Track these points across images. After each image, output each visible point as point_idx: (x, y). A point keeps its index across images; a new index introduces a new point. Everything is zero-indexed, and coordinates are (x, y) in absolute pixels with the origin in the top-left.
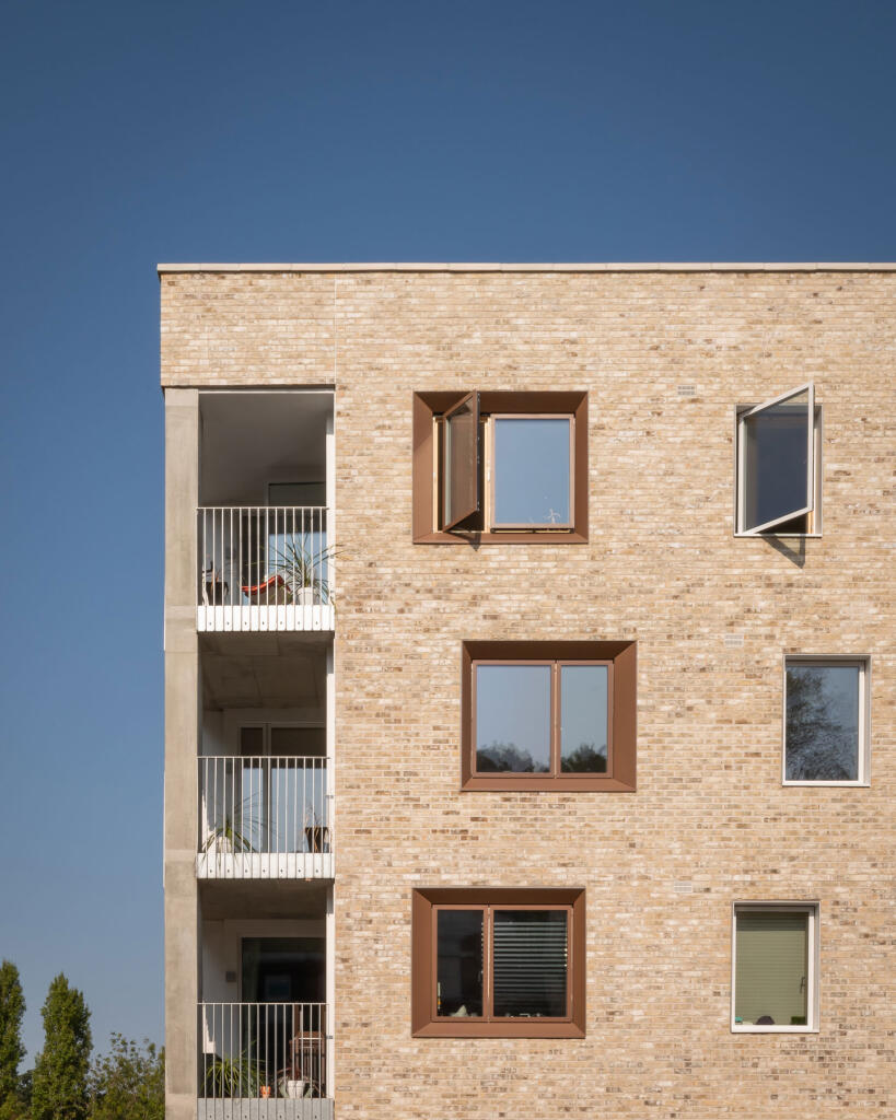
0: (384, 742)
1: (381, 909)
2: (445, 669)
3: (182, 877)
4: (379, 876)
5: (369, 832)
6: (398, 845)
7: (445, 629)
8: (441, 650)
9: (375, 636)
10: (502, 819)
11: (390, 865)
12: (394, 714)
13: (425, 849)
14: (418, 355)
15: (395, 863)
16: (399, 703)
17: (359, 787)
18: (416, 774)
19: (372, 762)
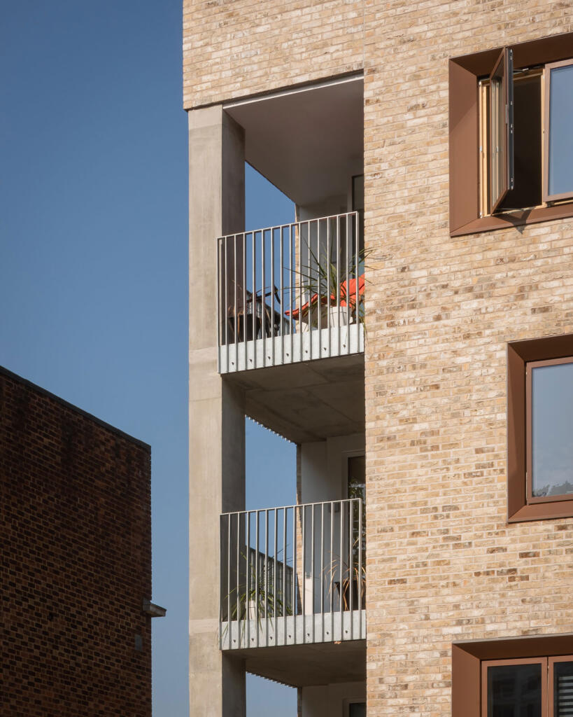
0: (421, 474)
1: (418, 671)
2: (489, 379)
3: (206, 649)
4: (415, 633)
5: (403, 581)
6: (437, 594)
7: (488, 332)
8: (483, 357)
9: (409, 352)
10: (556, 552)
11: (427, 618)
12: (430, 440)
13: (467, 597)
14: (455, 14)
15: (432, 616)
16: (435, 426)
17: (392, 530)
18: (456, 508)
19: (406, 499)
